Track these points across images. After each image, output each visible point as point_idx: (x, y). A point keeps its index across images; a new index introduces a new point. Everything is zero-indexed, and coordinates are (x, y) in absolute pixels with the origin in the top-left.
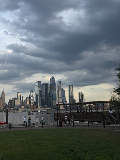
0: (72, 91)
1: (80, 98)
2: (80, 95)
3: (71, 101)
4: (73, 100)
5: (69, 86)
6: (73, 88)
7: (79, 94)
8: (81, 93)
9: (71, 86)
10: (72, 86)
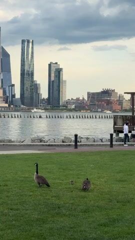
0: (30, 56)
1: (53, 79)
2: (53, 70)
3: (27, 84)
4: (32, 81)
5: (23, 41)
6: (32, 48)
7: (50, 65)
8: (56, 63)
9: (28, 42)
10: (31, 44)
